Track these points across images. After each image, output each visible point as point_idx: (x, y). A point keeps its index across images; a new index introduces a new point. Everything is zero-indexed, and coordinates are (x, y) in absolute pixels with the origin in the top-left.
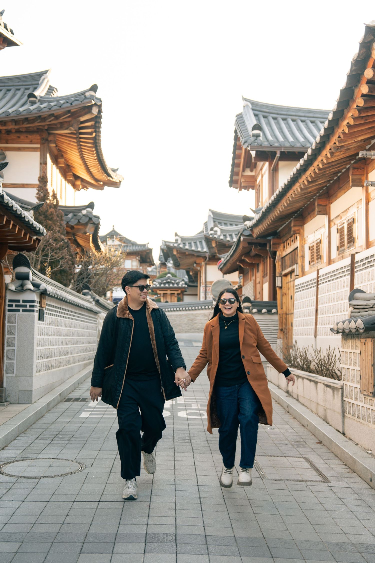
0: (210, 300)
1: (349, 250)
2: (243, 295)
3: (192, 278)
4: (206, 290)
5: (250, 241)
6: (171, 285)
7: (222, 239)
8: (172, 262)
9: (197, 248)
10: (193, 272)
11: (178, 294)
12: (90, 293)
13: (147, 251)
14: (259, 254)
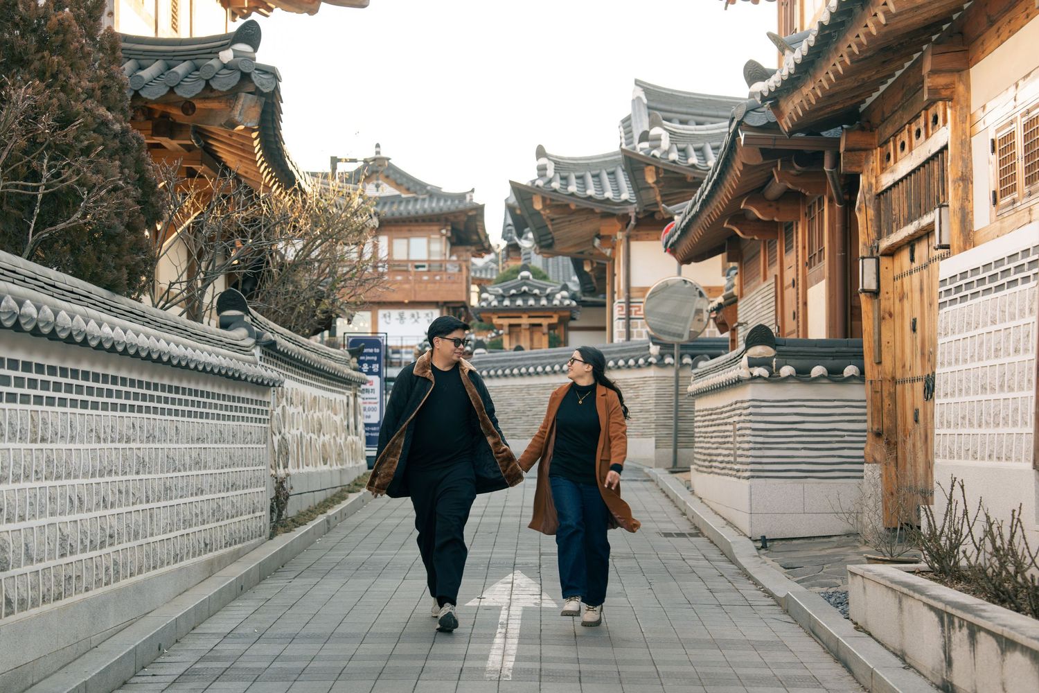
0: (641, 343)
2: (741, 324)
3: (592, 283)
4: (629, 312)
5: (769, 145)
6: (531, 302)
7: (674, 162)
8: (530, 235)
9: (603, 191)
10: (592, 263)
11: (551, 327)
12: (247, 319)
13: (470, 214)
14: (795, 188)
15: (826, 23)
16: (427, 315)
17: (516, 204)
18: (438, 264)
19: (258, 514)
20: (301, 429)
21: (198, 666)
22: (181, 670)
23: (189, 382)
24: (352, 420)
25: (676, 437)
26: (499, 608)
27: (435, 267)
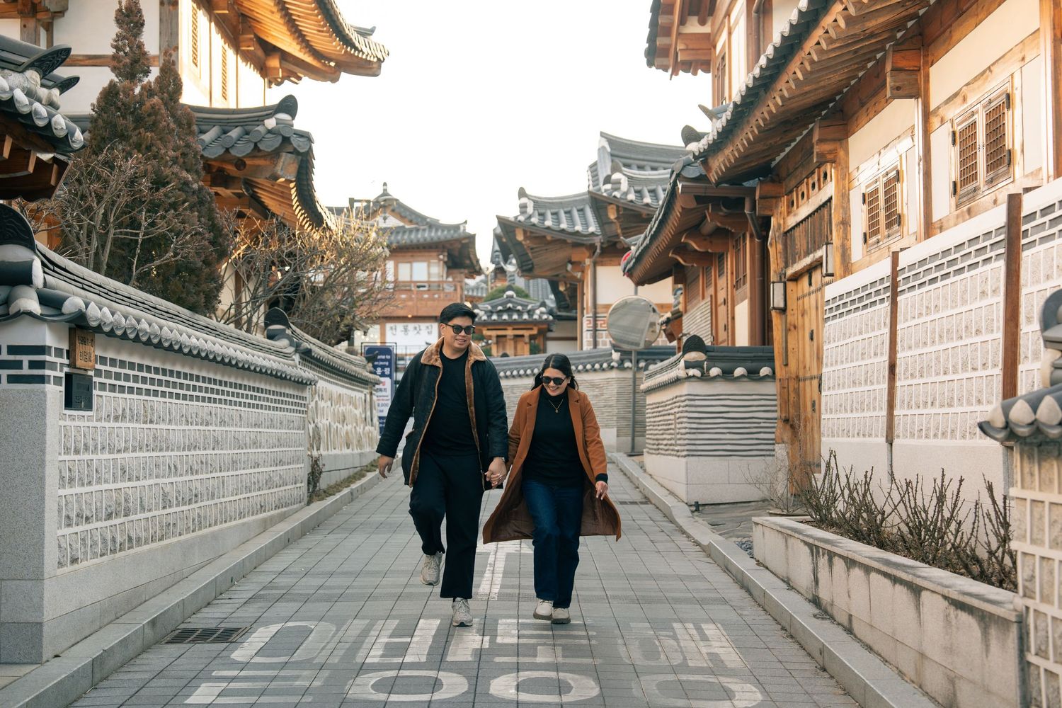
0: (605, 350)
1: (993, 189)
2: (685, 335)
3: (566, 300)
4: (595, 325)
5: (701, 192)
6: (515, 317)
7: (631, 201)
8: (514, 261)
9: (574, 225)
10: (566, 284)
11: (532, 337)
12: (288, 332)
13: (463, 242)
14: (723, 227)
15: (739, 103)
16: (428, 327)
17: (502, 234)
18: (436, 284)
19: (298, 485)
20: (329, 420)
21: (262, 592)
22: (250, 596)
23: (249, 380)
24: (368, 414)
25: (634, 427)
26: (488, 554)
27: (434, 287)
